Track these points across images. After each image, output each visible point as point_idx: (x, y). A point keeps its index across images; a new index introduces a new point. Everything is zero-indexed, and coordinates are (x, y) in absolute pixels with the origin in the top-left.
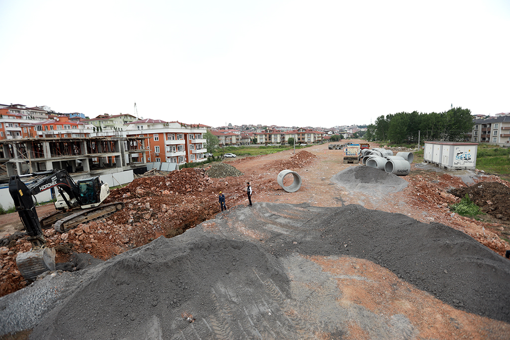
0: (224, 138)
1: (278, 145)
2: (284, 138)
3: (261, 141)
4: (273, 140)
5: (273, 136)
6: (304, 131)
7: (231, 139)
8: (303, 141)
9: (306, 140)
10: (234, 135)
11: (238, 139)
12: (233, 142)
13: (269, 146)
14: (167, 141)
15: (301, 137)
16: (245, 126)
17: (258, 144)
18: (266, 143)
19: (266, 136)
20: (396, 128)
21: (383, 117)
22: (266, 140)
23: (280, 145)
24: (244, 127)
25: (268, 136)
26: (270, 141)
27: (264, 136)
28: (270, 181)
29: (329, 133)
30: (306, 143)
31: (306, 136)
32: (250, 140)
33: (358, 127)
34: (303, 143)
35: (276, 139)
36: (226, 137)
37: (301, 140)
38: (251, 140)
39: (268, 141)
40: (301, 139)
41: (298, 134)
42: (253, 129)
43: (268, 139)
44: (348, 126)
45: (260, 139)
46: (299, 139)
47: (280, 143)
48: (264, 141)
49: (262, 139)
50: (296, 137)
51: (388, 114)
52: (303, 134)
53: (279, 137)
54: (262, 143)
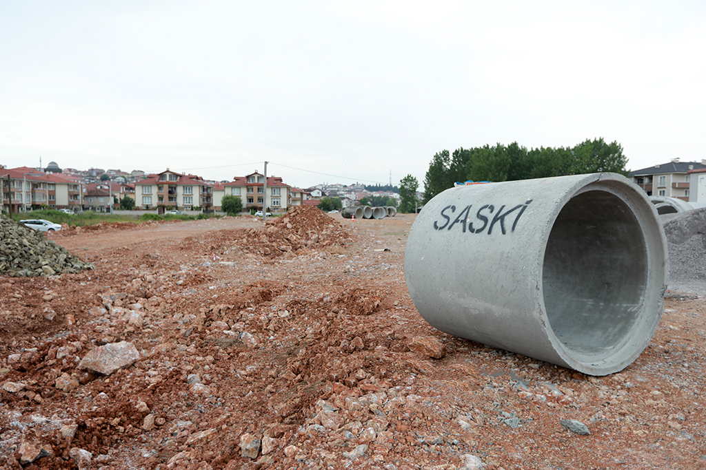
0: (25, 188)
1: (196, 213)
2: (209, 197)
3: (147, 202)
4: (180, 201)
5: (180, 190)
6: (263, 182)
7: (52, 195)
8: (259, 204)
9: (268, 203)
10: (61, 184)
11: (76, 196)
12: (58, 203)
13: (168, 217)
15: (255, 194)
16: (99, 172)
17: (138, 209)
18: (162, 208)
19: (160, 188)
22: (161, 198)
23: (201, 212)
24: (94, 174)
25: (166, 189)
26: (172, 203)
27: (155, 190)
28: (266, 296)
29: (314, 194)
31: (268, 192)
32: (112, 199)
33: (366, 188)
34: (261, 209)
35: (188, 197)
36: (35, 186)
37: (256, 203)
38: (116, 201)
39: (166, 202)
40: (255, 200)
41: (249, 188)
42: (121, 178)
43: (166, 198)
44: (345, 186)
45: (144, 196)
46: (250, 200)
47: (198, 209)
48: (155, 202)
49: (149, 196)
50: (243, 194)
52: (262, 188)
53: (196, 193)
54: (147, 208)
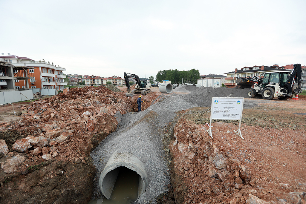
2: (103, 82)
3: (88, 83)
4: (96, 83)
5: (96, 80)
6: (116, 78)
8: (116, 84)
9: (118, 83)
14: (42, 73)
17: (86, 85)
18: (92, 85)
19: (91, 80)
20: (170, 77)
21: (161, 71)
22: (91, 82)
25: (93, 80)
30: (118, 85)
31: (118, 80)
34: (116, 85)
35: (98, 82)
37: (115, 83)
39: (93, 83)
40: (115, 82)
41: (113, 79)
42: (71, 77)
43: (93, 82)
46: (113, 83)
50: (112, 81)
51: (164, 70)
52: (116, 80)
53: (100, 81)
